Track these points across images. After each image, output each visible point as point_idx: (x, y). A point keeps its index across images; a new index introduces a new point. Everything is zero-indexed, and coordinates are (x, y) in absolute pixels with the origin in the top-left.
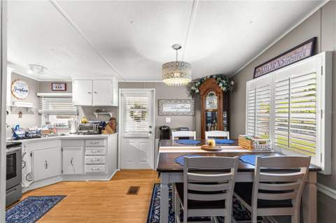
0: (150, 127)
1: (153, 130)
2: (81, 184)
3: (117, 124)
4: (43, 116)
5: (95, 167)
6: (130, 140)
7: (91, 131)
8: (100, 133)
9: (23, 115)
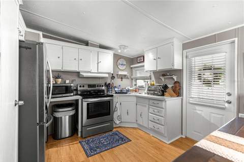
0: (229, 94)
1: (234, 99)
2: (146, 136)
3: (181, 88)
4: (133, 81)
5: (157, 126)
6: (197, 107)
7: (155, 92)
8: (163, 95)
9: (123, 80)
